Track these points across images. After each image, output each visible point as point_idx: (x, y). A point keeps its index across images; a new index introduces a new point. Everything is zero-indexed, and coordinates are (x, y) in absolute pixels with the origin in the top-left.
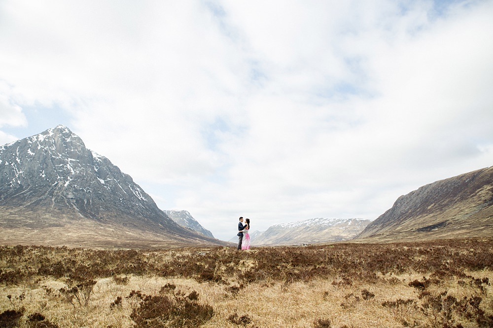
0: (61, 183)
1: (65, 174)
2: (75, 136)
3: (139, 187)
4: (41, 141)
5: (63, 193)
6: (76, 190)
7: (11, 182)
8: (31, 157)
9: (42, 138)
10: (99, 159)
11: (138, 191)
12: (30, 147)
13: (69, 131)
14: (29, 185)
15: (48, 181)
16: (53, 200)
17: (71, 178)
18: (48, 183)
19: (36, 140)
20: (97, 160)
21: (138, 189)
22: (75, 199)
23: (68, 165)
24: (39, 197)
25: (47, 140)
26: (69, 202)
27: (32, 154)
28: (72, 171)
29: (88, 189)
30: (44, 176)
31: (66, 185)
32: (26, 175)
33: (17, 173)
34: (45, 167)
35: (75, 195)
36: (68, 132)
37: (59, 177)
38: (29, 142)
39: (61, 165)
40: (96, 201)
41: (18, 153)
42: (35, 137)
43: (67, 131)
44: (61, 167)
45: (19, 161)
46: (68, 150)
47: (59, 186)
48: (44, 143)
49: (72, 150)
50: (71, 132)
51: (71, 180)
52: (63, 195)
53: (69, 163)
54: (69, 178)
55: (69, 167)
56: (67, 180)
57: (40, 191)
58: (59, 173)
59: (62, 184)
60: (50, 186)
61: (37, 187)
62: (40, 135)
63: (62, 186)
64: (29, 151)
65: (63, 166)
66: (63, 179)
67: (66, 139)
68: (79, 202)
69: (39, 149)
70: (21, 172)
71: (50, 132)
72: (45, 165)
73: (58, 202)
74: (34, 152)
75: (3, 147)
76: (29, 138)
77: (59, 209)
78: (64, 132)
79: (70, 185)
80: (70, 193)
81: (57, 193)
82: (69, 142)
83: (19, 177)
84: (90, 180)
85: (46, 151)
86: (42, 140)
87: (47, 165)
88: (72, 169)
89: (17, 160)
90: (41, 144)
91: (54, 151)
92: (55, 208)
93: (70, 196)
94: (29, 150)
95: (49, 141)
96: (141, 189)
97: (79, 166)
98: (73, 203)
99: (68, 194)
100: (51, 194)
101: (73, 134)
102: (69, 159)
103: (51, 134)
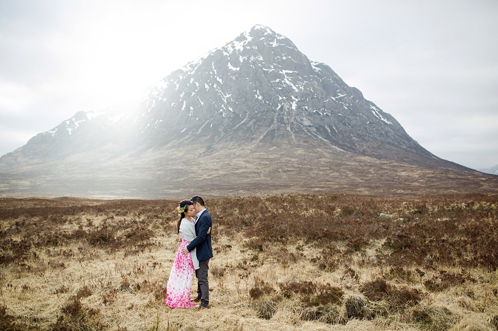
0: (286, 107)
1: (287, 92)
2: (283, 38)
3: (374, 105)
4: (239, 50)
5: (295, 119)
6: (310, 114)
7: (221, 110)
8: (235, 74)
9: (239, 46)
10: (316, 68)
11: (374, 110)
12: (229, 61)
13: (271, 30)
14: (245, 112)
15: (269, 104)
16: (289, 129)
17: (296, 97)
18: (269, 107)
19: (232, 50)
20: (315, 69)
21: (374, 108)
22: (313, 126)
23: (286, 79)
24: (269, 126)
25: (248, 48)
26: (309, 131)
27: (234, 69)
28: (294, 88)
29: (324, 111)
30: (260, 98)
31: (294, 107)
32: (237, 99)
33: (224, 98)
34: (258, 85)
35: (312, 122)
36: (271, 33)
37: (280, 98)
38: (225, 54)
39: (278, 80)
40: (341, 127)
41: (215, 71)
42: (230, 46)
43: (269, 32)
44: (278, 83)
45: (220, 81)
46: (278, 59)
47: (287, 110)
48: (245, 52)
49: (284, 58)
50: (274, 33)
51: (297, 100)
52: (298, 122)
53: (286, 77)
54: (293, 98)
55: (287, 82)
56: (293, 101)
57: (265, 119)
58: (278, 92)
59: (288, 106)
60: (275, 111)
61: (257, 114)
62: (235, 42)
63: (290, 110)
64: (230, 67)
65: (280, 82)
66: (287, 100)
67: (271, 43)
68: (320, 129)
69: (242, 61)
70: (228, 96)
71: (247, 36)
72: (257, 82)
73: (296, 132)
74: (236, 67)
75: (188, 66)
76: (223, 48)
77: (305, 142)
78: (266, 34)
79: (299, 107)
80: (304, 119)
81: (288, 119)
82: (276, 47)
83: (228, 103)
84: (323, 98)
85: (254, 63)
86: (242, 49)
87: (261, 83)
88: (292, 85)
89: (218, 79)
90: (243, 54)
91: (263, 61)
92: (299, 141)
93: (306, 123)
94: (229, 65)
95: (251, 48)
96: (377, 107)
97: (300, 80)
98: (314, 132)
99: (302, 120)
100: (281, 121)
101: (278, 35)
102: (284, 72)
103: (250, 39)
